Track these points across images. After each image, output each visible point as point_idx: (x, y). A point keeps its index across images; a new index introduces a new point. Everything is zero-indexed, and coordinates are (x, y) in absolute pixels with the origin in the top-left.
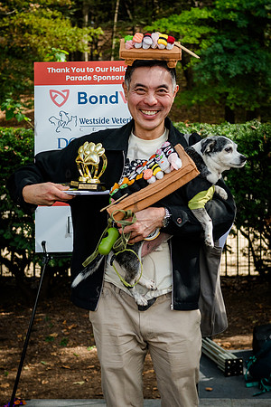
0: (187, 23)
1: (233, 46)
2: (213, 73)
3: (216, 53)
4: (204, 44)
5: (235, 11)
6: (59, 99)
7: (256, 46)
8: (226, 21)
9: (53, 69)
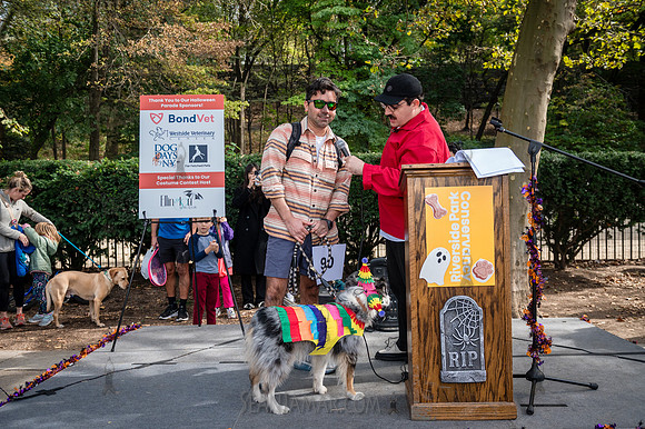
1: (345, 115)
5: (346, 90)
6: (156, 119)
7: (361, 115)
9: (152, 100)
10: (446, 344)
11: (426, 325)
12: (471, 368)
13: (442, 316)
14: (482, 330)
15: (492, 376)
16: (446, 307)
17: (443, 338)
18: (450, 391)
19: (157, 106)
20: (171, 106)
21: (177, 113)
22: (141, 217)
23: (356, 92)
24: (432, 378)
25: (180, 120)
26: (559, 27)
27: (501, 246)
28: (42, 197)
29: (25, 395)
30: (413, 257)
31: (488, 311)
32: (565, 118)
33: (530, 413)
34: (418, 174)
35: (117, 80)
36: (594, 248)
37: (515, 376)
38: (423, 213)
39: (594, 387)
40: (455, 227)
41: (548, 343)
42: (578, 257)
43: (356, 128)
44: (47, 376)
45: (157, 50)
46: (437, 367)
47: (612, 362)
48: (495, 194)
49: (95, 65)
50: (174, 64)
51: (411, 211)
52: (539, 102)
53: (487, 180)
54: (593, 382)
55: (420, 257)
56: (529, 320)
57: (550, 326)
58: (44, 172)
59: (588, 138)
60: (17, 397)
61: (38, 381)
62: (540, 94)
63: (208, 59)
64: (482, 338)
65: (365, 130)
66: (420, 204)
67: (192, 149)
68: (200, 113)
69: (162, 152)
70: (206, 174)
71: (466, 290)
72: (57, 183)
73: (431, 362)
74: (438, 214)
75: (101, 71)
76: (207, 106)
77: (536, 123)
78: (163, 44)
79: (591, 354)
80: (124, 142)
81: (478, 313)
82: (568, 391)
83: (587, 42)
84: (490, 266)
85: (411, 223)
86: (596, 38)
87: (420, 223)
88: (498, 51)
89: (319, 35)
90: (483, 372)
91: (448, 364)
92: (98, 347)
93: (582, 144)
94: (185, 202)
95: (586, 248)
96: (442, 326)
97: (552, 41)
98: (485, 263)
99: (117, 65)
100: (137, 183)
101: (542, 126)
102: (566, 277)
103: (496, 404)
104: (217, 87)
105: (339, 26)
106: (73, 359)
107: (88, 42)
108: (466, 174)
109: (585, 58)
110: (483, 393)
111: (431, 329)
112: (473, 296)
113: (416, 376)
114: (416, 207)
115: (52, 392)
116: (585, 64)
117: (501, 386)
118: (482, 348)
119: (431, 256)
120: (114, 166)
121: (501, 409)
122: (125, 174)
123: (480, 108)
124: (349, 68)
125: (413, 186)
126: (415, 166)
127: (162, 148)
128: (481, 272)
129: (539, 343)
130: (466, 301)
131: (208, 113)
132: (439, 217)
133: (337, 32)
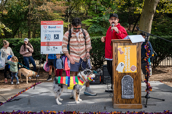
0: (87, 22)
1: (96, 26)
2: (92, 32)
3: (93, 27)
4: (90, 26)
5: (96, 20)
6: (45, 27)
7: (101, 26)
8: (95, 22)
9: (44, 22)
10: (123, 88)
11: (118, 83)
12: (130, 95)
13: (122, 81)
14: (133, 85)
15: (135, 97)
16: (123, 78)
17: (122, 87)
18: (124, 101)
19: (45, 24)
20: (49, 24)
21: (51, 26)
22: (41, 54)
23: (99, 20)
24: (119, 97)
25: (52, 28)
26: (155, 2)
27: (138, 62)
28: (15, 48)
29: (11, 100)
30: (114, 65)
31: (135, 79)
32: (156, 27)
33: (146, 107)
34: (116, 42)
35: (35, 17)
36: (164, 62)
37: (142, 97)
38: (117, 53)
39: (163, 100)
40: (126, 57)
41: (151, 88)
42: (159, 65)
43: (99, 29)
44: (17, 95)
45: (46, 9)
46: (120, 94)
47: (169, 93)
48: (137, 48)
49: (29, 13)
50: (50, 13)
51: (114, 52)
52: (149, 22)
53: (135, 44)
54: (163, 99)
55: (116, 65)
56: (146, 82)
57: (152, 83)
58: (16, 42)
59: (163, 32)
60: (9, 101)
61: (14, 97)
62: (150, 20)
63: (59, 11)
64: (133, 87)
65: (101, 30)
66: (116, 50)
67: (55, 35)
68: (57, 26)
69: (47, 36)
70: (59, 42)
71: (129, 74)
72: (19, 44)
73: (119, 93)
74: (121, 53)
75: (31, 15)
76: (59, 24)
77: (148, 28)
78: (47, 7)
79: (163, 91)
80: (37, 34)
81: (132, 80)
82: (157, 101)
83: (163, 6)
84: (135, 67)
85: (114, 56)
86: (165, 5)
87: (117, 55)
88: (138, 9)
89: (89, 4)
90: (133, 96)
91: (124, 93)
92: (30, 88)
93: (161, 34)
94: (53, 50)
95: (162, 62)
96: (122, 83)
97: (153, 5)
98: (134, 66)
99: (35, 13)
100: (40, 45)
101: (150, 29)
102: (156, 70)
103: (137, 104)
104: (62, 19)
105: (95, 2)
106: (24, 91)
107: (27, 7)
108: (129, 42)
109: (162, 10)
110: (133, 102)
111: (119, 84)
112: (131, 75)
113: (115, 97)
114: (115, 51)
115: (18, 100)
116: (162, 12)
117: (138, 100)
118: (133, 89)
119: (119, 64)
120: (34, 40)
121: (138, 106)
122: (37, 42)
123: (133, 24)
124: (97, 13)
125: (114, 45)
126: (115, 40)
127: (47, 35)
128: (133, 69)
129: (149, 88)
130: (129, 77)
131: (59, 26)
132: (122, 54)
133: (94, 4)
